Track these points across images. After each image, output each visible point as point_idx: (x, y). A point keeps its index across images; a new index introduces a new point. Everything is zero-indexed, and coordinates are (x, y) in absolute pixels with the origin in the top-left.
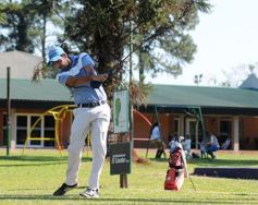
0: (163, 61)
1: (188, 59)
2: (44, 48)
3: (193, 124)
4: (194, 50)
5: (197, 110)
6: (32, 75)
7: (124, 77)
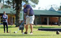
0: (31, 4)
1: (37, 4)
2: (3, 1)
4: (38, 2)
5: (39, 15)
6: (1, 7)
7: (22, 8)
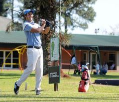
0: (78, 21)
1: (91, 20)
2: (12, 15)
3: (94, 56)
4: (95, 15)
5: (96, 48)
6: (6, 29)
7: (56, 30)
